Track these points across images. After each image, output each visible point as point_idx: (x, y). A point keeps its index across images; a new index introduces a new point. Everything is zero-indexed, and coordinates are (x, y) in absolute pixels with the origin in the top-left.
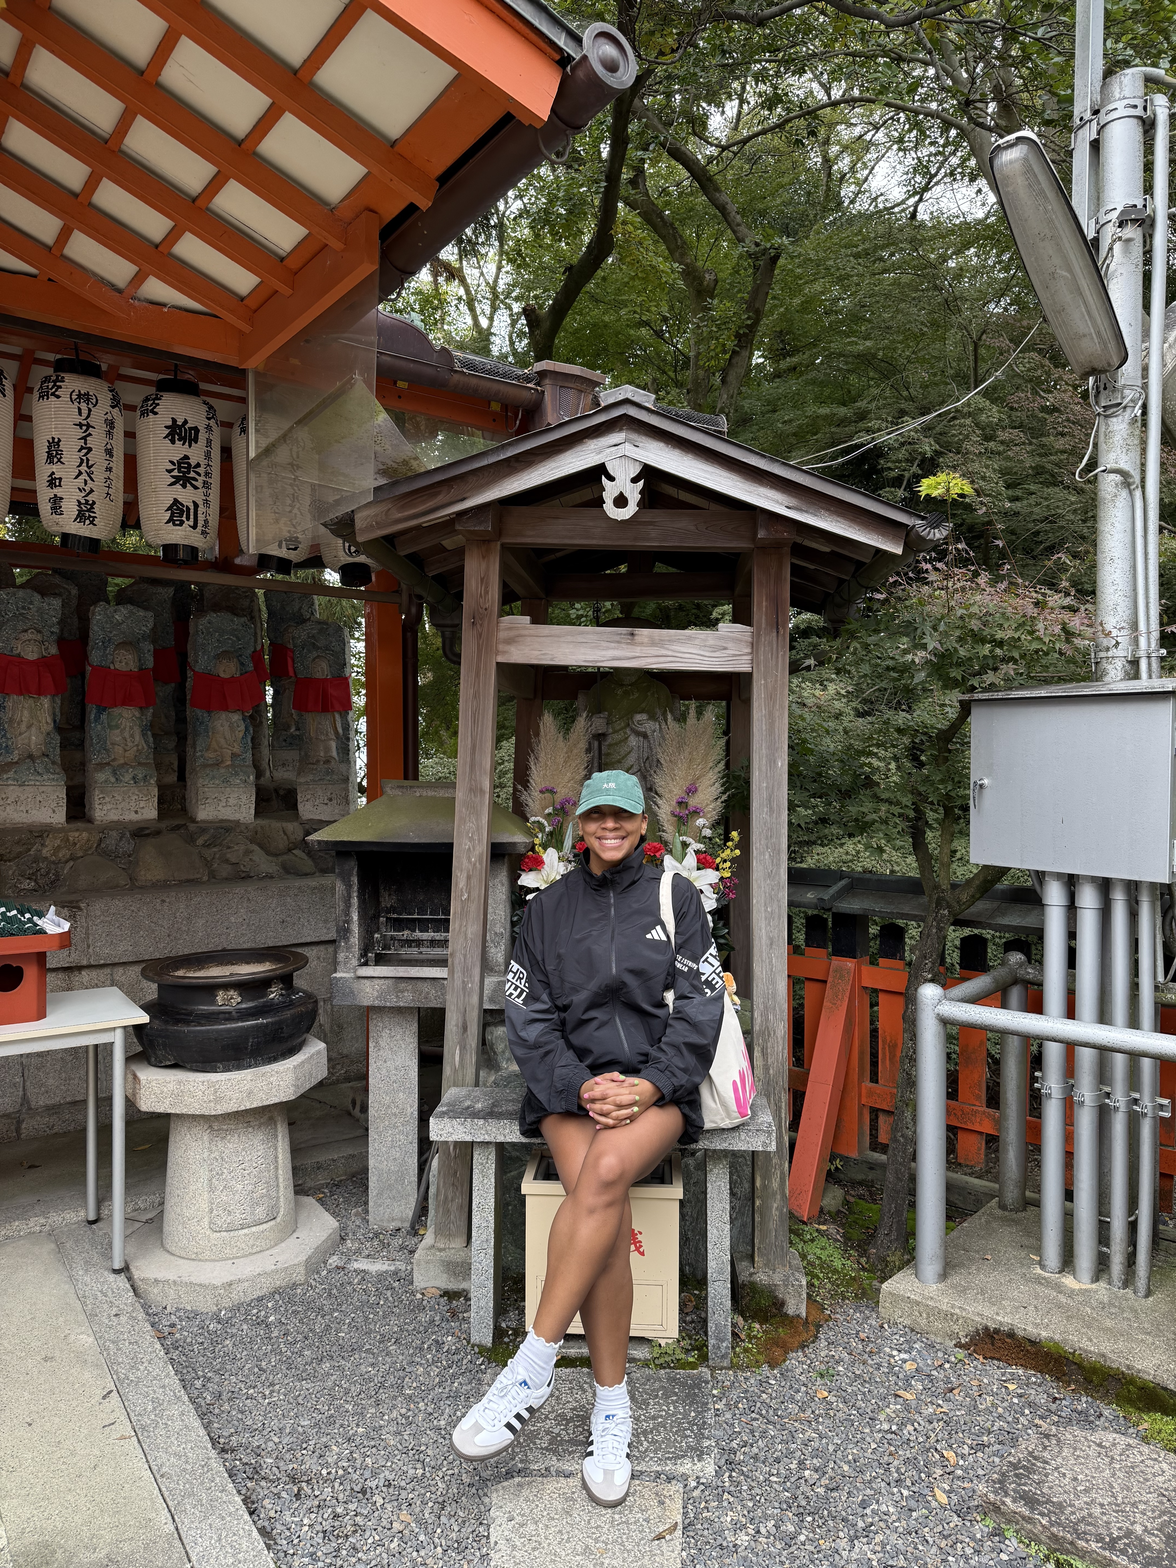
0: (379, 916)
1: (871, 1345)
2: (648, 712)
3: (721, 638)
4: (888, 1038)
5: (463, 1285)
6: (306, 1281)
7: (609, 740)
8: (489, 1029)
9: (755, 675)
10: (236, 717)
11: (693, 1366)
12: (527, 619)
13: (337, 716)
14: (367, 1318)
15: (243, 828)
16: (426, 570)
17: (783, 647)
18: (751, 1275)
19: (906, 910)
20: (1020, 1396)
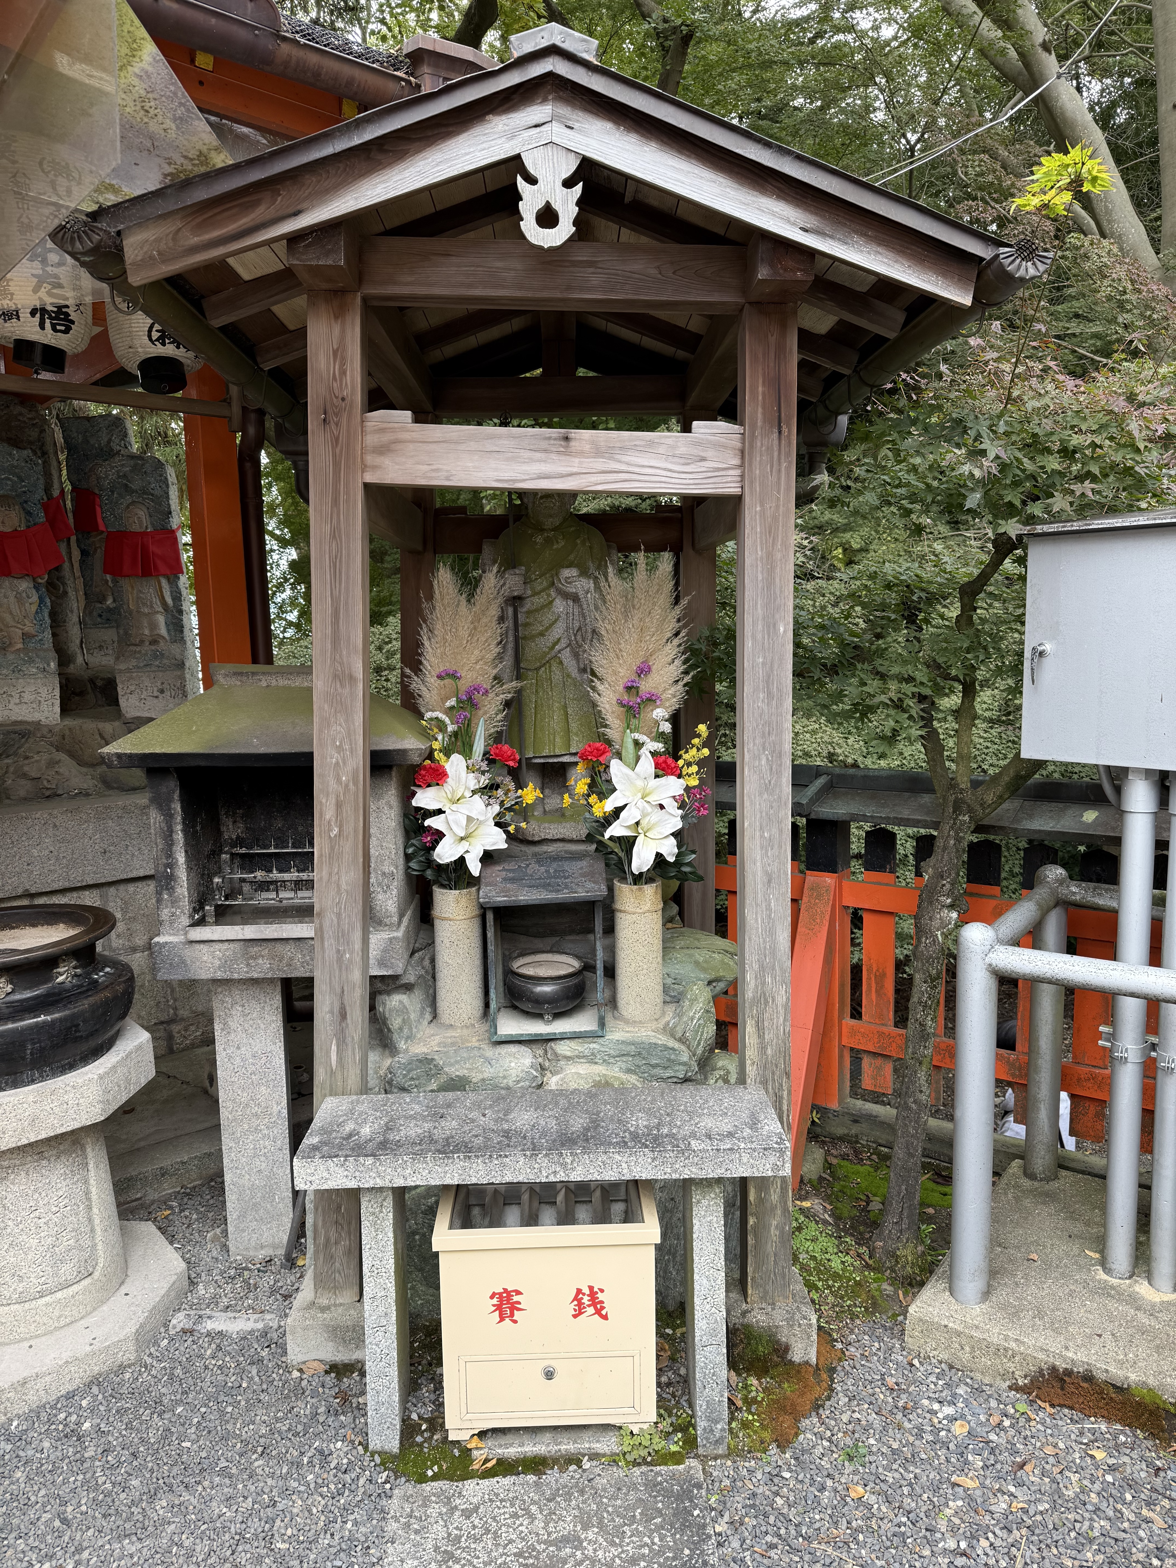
0: (221, 852)
1: (904, 1396)
2: (577, 566)
3: (698, 444)
4: (874, 966)
5: (356, 1355)
6: (139, 1361)
7: (528, 605)
8: (380, 998)
9: (747, 499)
10: (24, 585)
11: (677, 1458)
12: (408, 414)
13: (164, 582)
14: (222, 1413)
15: (45, 731)
16: (259, 359)
17: (788, 454)
18: (744, 1313)
19: (906, 814)
20: (1112, 1469)
